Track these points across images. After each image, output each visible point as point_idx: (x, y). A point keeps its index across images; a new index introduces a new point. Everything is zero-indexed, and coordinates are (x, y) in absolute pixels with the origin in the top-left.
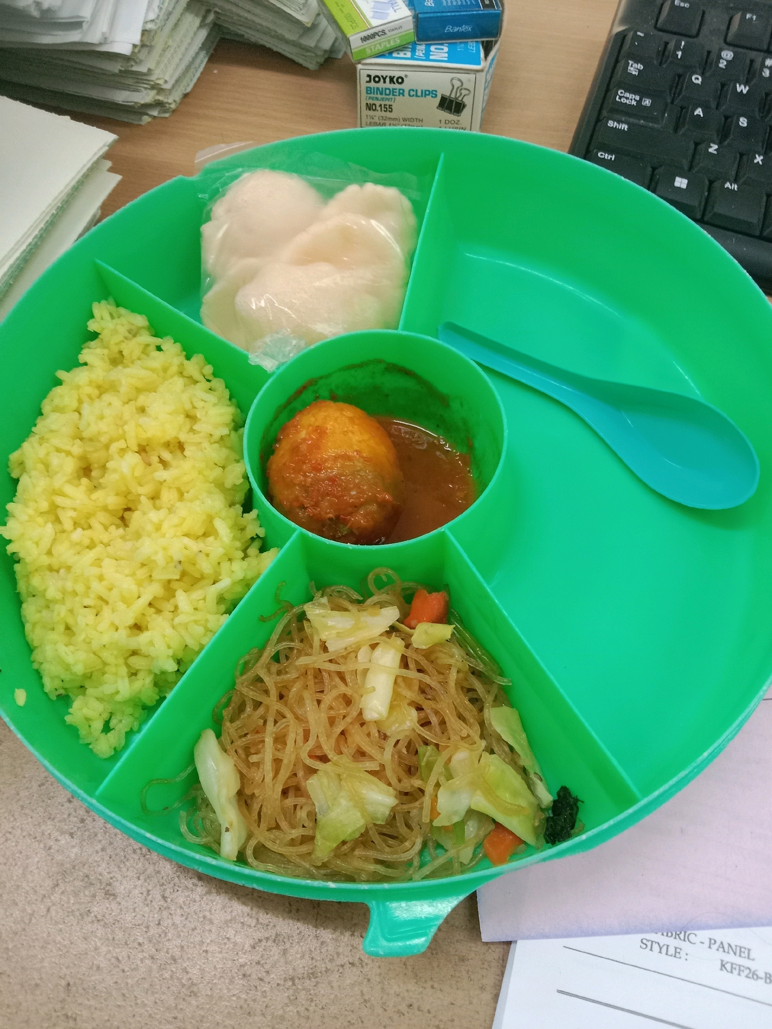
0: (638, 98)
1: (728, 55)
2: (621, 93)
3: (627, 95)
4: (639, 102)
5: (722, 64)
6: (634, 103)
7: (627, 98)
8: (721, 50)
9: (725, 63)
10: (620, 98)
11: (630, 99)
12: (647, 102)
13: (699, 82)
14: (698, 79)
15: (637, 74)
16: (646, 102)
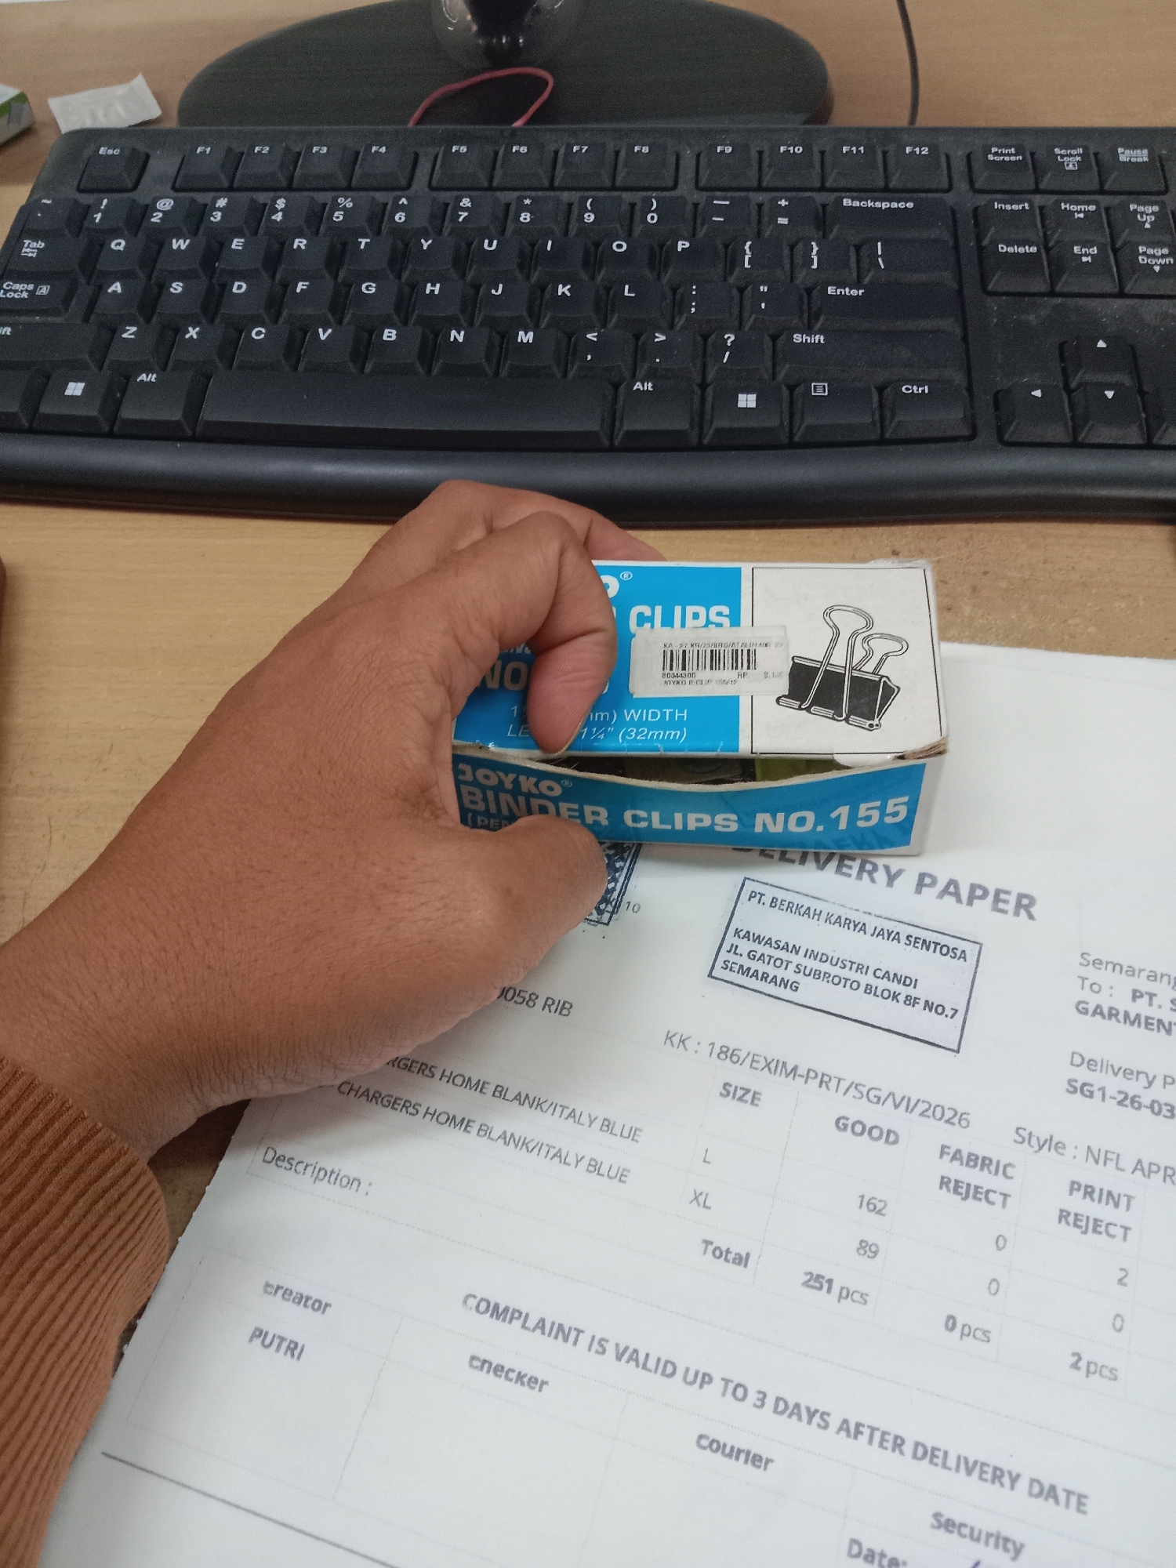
0: (31, 287)
1: (165, 204)
2: (8, 286)
3: (18, 286)
4: (32, 293)
5: (156, 218)
6: (25, 295)
7: (15, 291)
8: (156, 200)
9: (161, 215)
10: (6, 292)
11: (20, 290)
12: (44, 290)
13: (121, 248)
14: (119, 244)
15: (34, 255)
16: (41, 291)
